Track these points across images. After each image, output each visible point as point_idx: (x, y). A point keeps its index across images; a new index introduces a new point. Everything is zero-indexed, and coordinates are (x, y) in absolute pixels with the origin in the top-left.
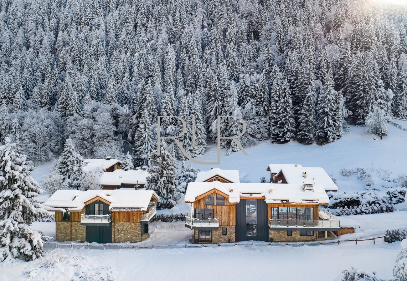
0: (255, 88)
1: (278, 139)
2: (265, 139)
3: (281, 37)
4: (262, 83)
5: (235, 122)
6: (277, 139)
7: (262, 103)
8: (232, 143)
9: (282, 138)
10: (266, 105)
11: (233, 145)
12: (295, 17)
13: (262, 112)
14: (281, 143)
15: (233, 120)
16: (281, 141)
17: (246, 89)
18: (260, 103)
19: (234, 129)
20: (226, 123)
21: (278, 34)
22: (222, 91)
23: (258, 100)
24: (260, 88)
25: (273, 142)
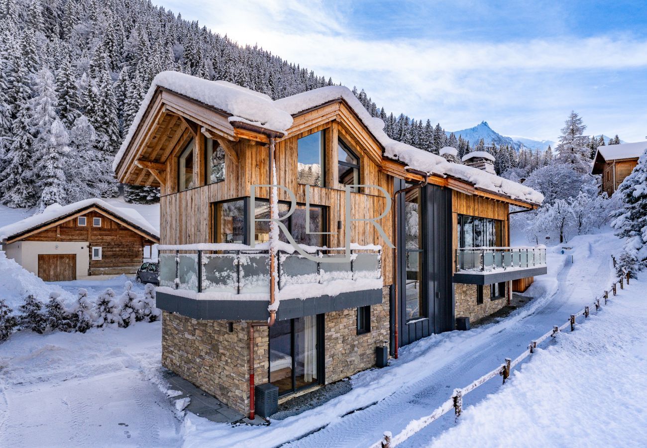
0: (90, 96)
1: (141, 194)
2: (113, 197)
3: (112, 45)
4: (106, 89)
5: (52, 150)
6: (139, 195)
7: (104, 126)
8: (43, 195)
9: (149, 194)
10: (113, 132)
11: (45, 199)
12: (129, 30)
13: (106, 144)
14: (148, 202)
15: (46, 144)
16: (148, 198)
17: (71, 92)
18: (101, 126)
19: (50, 165)
20: (25, 150)
21: (108, 40)
22: (11, 82)
23: (99, 119)
24: (102, 98)
25: (130, 201)
